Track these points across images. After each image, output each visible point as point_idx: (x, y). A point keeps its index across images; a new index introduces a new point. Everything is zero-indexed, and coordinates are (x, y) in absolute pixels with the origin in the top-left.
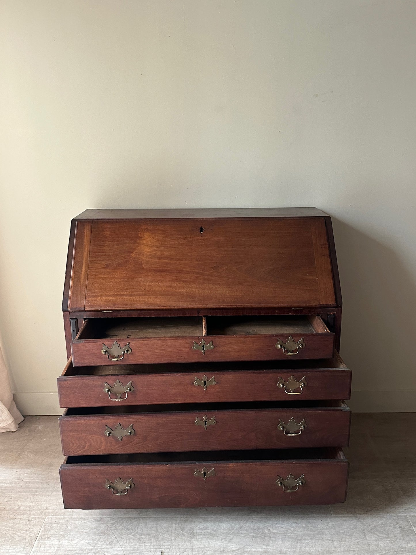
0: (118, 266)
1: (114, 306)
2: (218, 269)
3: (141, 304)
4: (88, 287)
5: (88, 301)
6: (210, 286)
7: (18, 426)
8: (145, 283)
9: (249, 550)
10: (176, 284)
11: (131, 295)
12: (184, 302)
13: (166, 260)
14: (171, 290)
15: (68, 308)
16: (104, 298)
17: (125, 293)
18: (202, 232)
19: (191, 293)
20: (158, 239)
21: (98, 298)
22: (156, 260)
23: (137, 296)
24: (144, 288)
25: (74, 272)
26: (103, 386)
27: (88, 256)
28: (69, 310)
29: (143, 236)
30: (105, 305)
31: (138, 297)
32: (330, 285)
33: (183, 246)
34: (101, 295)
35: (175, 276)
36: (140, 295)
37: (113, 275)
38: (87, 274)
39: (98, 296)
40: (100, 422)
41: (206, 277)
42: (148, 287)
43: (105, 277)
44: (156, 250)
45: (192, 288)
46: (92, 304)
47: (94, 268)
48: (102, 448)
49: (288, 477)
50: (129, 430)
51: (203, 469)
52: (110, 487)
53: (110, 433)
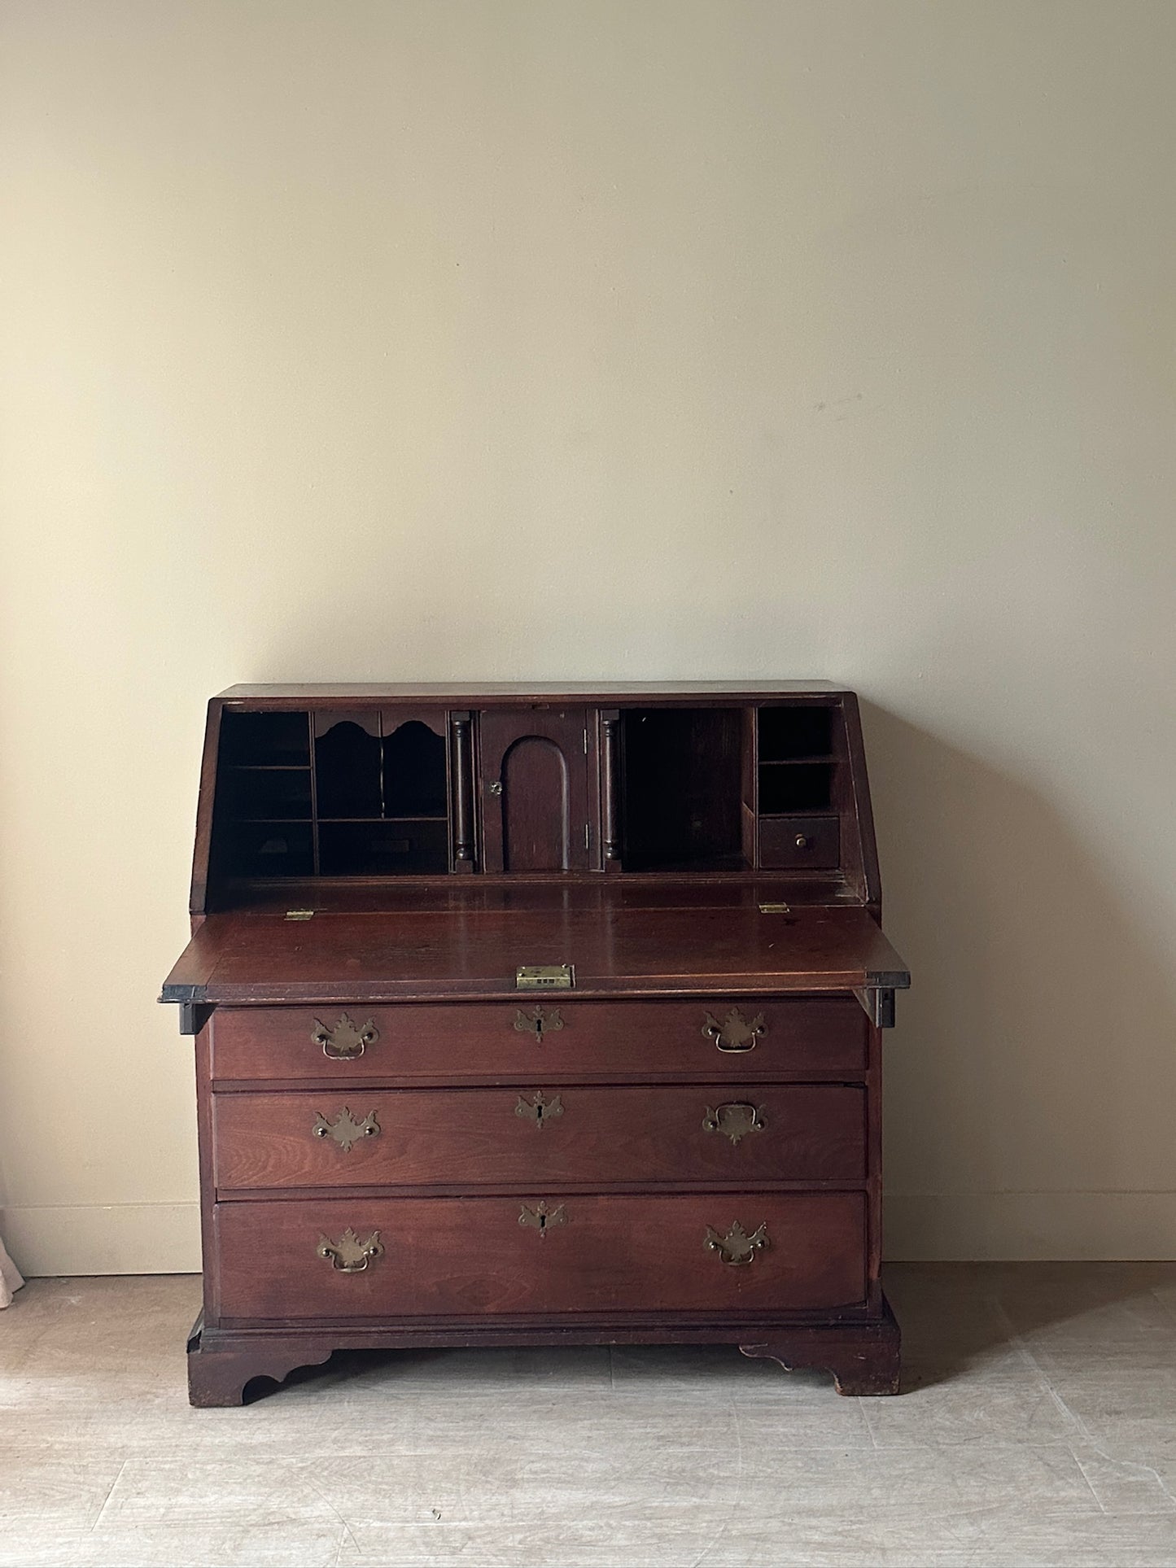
7: (12, 1296)
9: (656, 1504)
40: (304, 1103)
48: (307, 1170)
49: (732, 1230)
50: (367, 1124)
51: (540, 1207)
52: (327, 1251)
53: (324, 1132)
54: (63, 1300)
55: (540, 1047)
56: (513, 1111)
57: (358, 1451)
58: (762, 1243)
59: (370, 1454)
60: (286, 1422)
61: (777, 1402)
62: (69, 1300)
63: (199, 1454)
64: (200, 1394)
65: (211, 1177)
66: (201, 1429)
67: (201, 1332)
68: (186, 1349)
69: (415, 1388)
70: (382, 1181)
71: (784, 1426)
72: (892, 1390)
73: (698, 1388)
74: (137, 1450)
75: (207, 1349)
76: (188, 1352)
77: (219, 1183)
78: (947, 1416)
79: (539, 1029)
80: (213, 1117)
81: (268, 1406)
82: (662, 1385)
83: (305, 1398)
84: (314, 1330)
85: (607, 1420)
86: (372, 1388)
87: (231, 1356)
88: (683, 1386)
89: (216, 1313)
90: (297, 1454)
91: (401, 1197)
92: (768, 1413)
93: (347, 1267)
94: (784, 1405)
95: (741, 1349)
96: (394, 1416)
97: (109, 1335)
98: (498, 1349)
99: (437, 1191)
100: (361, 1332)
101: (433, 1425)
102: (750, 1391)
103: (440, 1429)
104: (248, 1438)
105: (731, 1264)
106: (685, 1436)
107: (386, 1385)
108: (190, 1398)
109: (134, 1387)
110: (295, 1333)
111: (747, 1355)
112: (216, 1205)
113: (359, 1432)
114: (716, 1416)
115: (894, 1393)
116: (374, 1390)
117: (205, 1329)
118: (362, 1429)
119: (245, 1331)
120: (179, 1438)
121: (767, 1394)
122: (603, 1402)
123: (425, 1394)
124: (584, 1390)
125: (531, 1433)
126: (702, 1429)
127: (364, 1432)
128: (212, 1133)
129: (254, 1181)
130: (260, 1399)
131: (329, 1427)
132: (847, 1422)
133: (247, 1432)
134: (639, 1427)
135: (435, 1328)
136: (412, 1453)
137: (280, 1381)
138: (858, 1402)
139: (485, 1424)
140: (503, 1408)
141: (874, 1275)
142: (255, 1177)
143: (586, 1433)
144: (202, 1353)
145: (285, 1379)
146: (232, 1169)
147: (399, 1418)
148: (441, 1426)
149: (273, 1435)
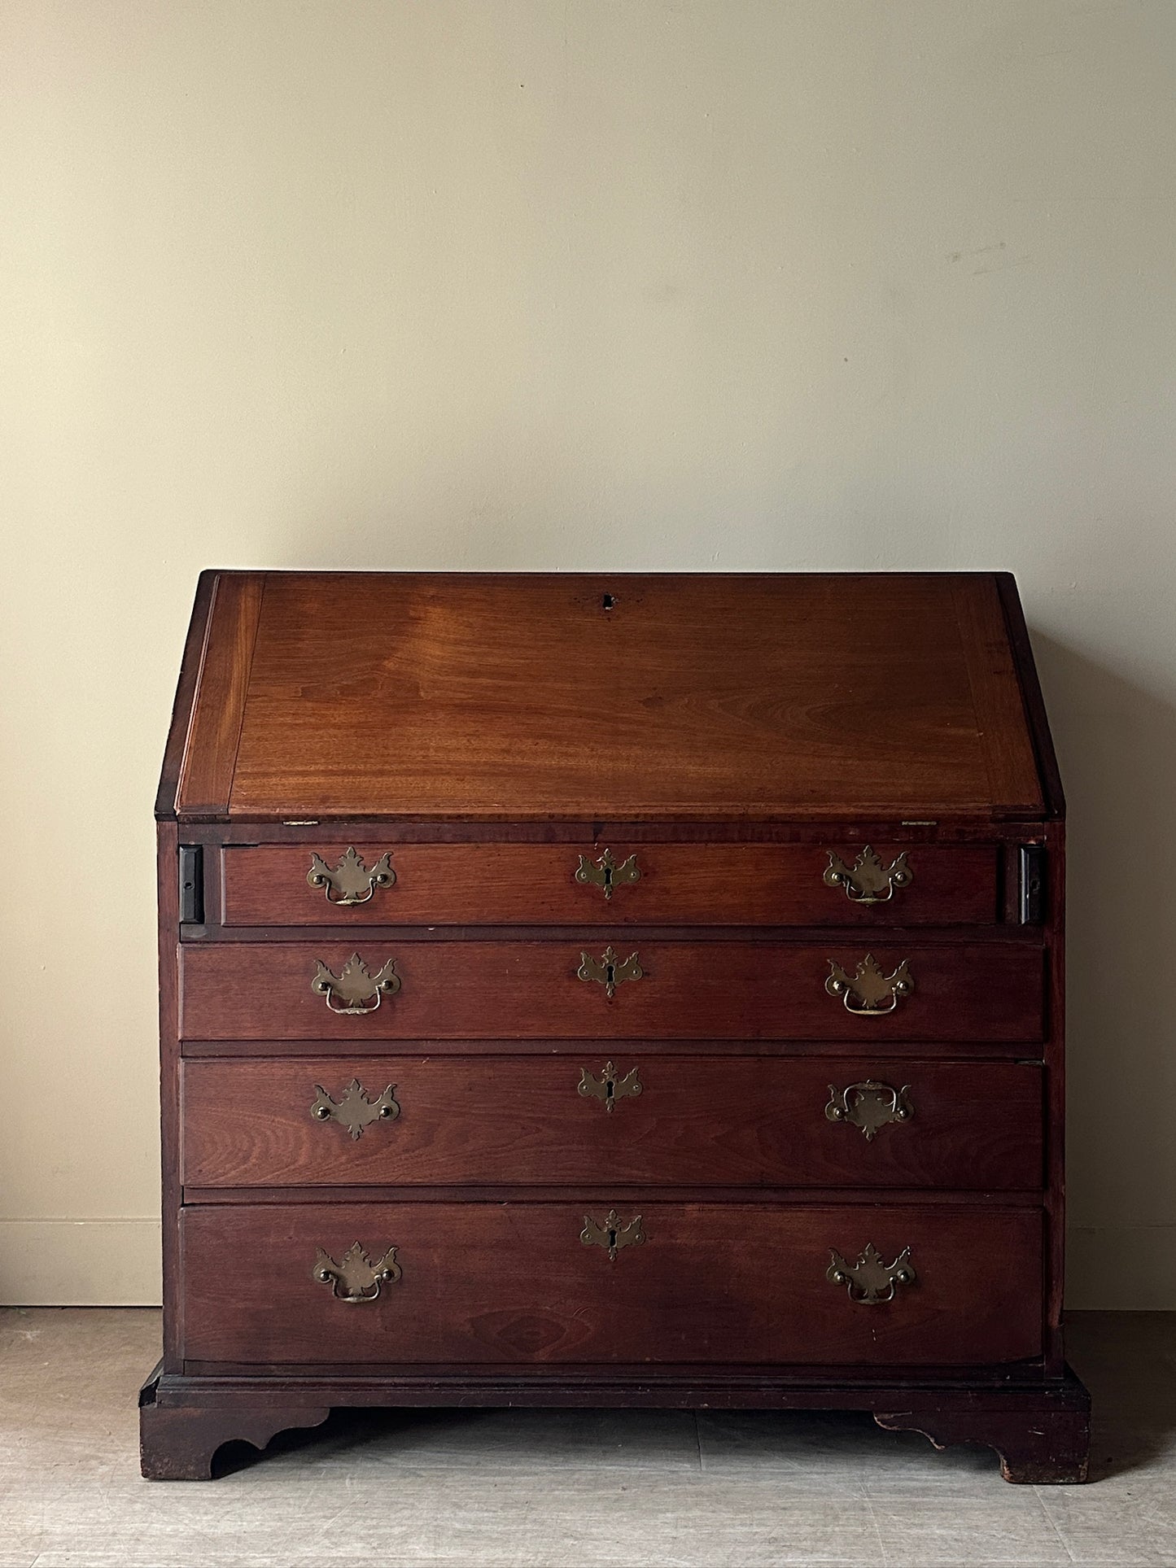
0: (342, 693)
1: (324, 803)
2: (662, 706)
3: (412, 797)
4: (241, 749)
5: (241, 786)
6: (636, 751)
8: (425, 739)
10: (527, 744)
11: (381, 773)
12: (549, 793)
13: (494, 679)
14: (509, 760)
15: (175, 807)
16: (293, 780)
17: (361, 767)
18: (610, 606)
19: (572, 769)
20: (471, 624)
21: (274, 780)
22: (465, 680)
23: (400, 775)
24: (422, 753)
25: (200, 708)
26: (309, 973)
27: (246, 665)
28: (178, 812)
29: (422, 615)
30: (294, 799)
31: (403, 779)
32: (1024, 755)
33: (550, 644)
34: (284, 772)
35: (523, 724)
36: (409, 773)
37: (324, 716)
38: (241, 714)
39: (275, 774)
40: (301, 1073)
41: (623, 727)
42: (436, 751)
43: (297, 722)
44: (464, 653)
45: (575, 755)
46: (254, 796)
47: (266, 698)
48: (301, 1163)
49: (864, 1256)
50: (384, 1103)
51: (609, 1219)
52: (326, 1274)
53: (326, 1112)
54: (17, 1335)
55: (610, 1003)
56: (575, 1088)
57: (357, 1549)
58: (905, 1273)
59: (372, 1556)
60: (265, 1504)
61: (925, 1491)
62: (25, 1335)
63: (141, 1547)
64: (155, 1462)
65: (176, 1171)
66: (150, 1511)
67: (158, 1378)
68: (138, 1401)
69: (442, 1462)
70: (399, 1180)
71: (940, 1526)
72: (1078, 1477)
73: (815, 1469)
74: (58, 1539)
75: (165, 1402)
76: (141, 1405)
77: (186, 1180)
78: (1161, 1514)
79: (610, 979)
80: (180, 1091)
81: (245, 1481)
82: (767, 1465)
83: (295, 1471)
84: (307, 1380)
85: (699, 1513)
86: (384, 1460)
87: (196, 1412)
88: (795, 1466)
89: (179, 1354)
90: (273, 1552)
91: (427, 1202)
92: (914, 1507)
93: (352, 1296)
94: (935, 1496)
95: (876, 1418)
96: (411, 1500)
97: (61, 1379)
98: (552, 1411)
99: (472, 1193)
100: (370, 1385)
101: (462, 1514)
102: (888, 1475)
103: (470, 1521)
104: (211, 1527)
105: (863, 1301)
106: (805, 1539)
107: (403, 1456)
108: (142, 1467)
109: (76, 1449)
110: (283, 1384)
111: (885, 1427)
112: (182, 1209)
113: (361, 1522)
114: (845, 1510)
115: (1082, 1480)
116: (387, 1463)
117: (163, 1376)
118: (366, 1518)
119: (215, 1379)
120: (119, 1523)
121: (909, 1479)
122: (689, 1487)
123: (453, 1470)
124: (664, 1470)
125: (594, 1530)
126: (829, 1529)
127: (369, 1522)
128: (178, 1110)
129: (232, 1176)
130: (236, 1471)
131: (321, 1514)
132: (1025, 1521)
133: (209, 1517)
134: (742, 1525)
135: (467, 1380)
136: (432, 1555)
137: (261, 1449)
138: (1034, 1494)
139: (533, 1516)
140: (557, 1493)
141: (1055, 1323)
142: (233, 1173)
143: (669, 1531)
144: (158, 1407)
145: (268, 1445)
146: (204, 1160)
147: (416, 1504)
148: (473, 1516)
149: (245, 1523)
